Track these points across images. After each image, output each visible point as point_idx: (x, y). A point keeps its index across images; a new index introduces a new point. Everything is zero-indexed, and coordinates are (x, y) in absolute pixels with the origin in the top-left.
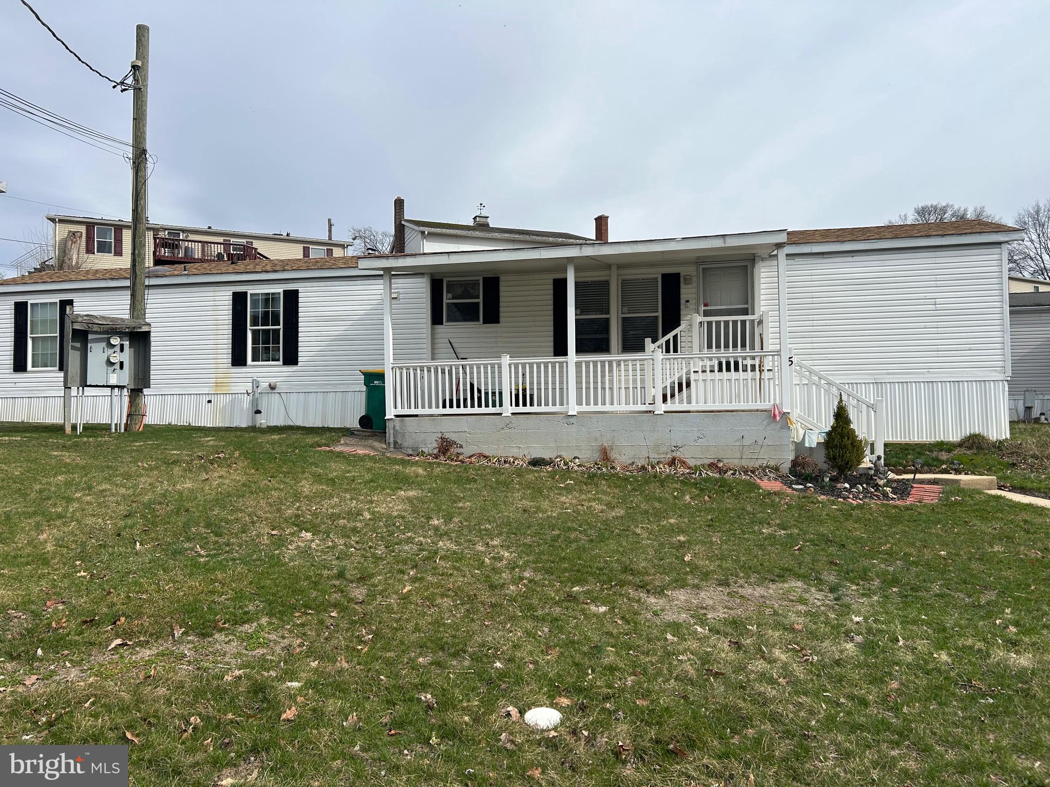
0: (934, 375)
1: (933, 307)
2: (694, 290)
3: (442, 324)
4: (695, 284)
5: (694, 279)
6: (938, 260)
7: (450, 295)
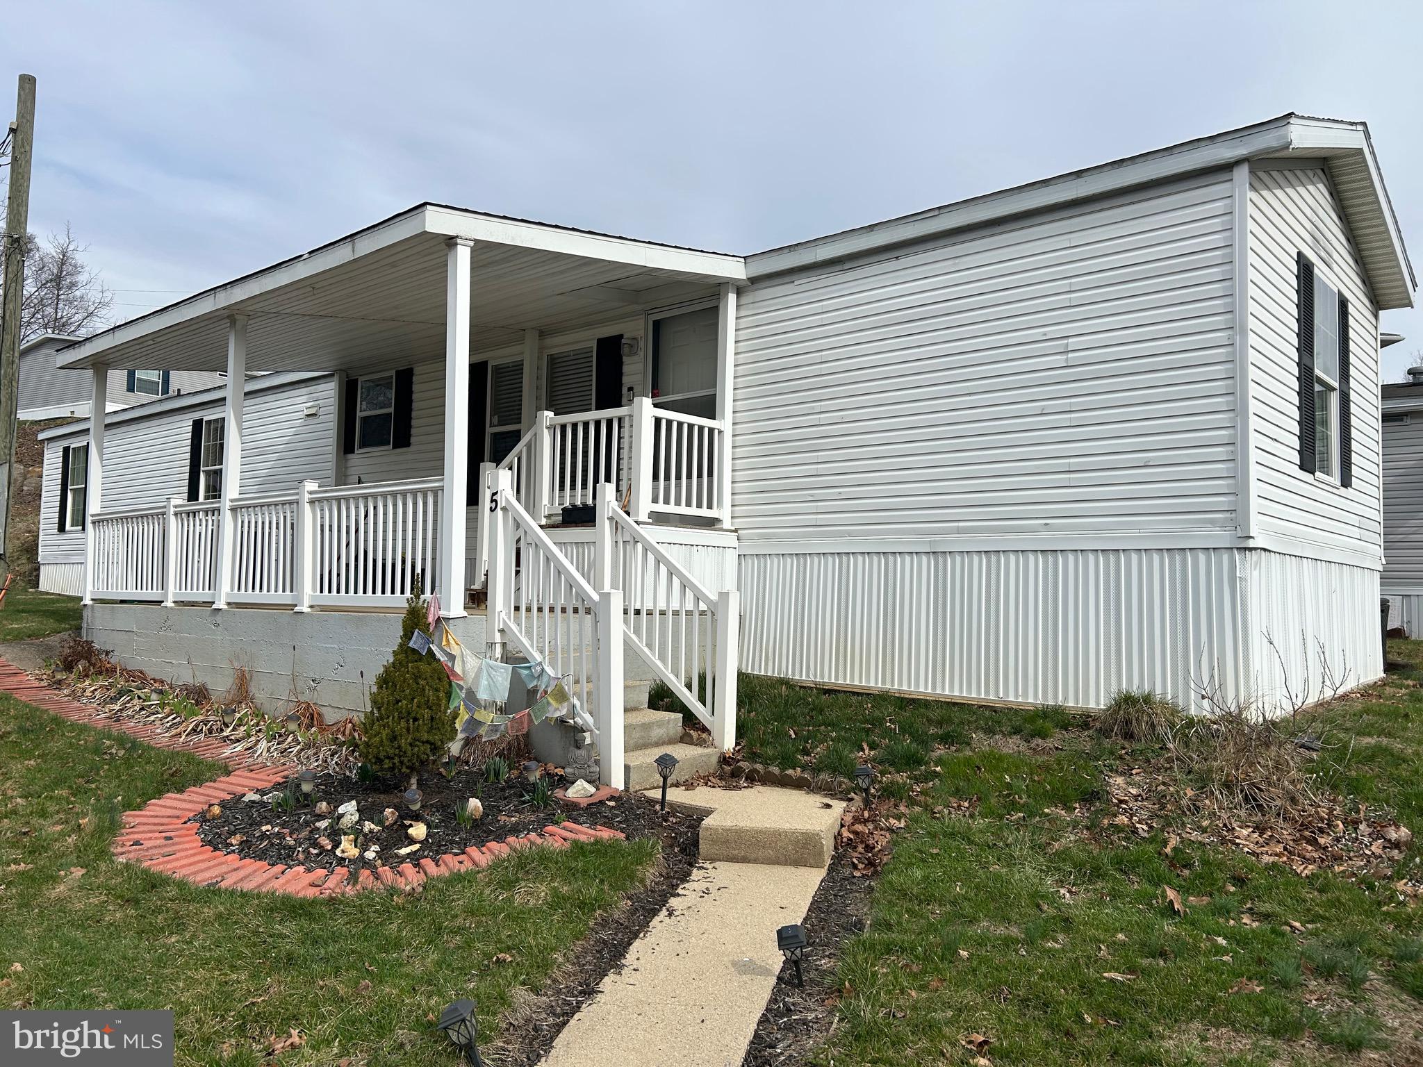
0: (1059, 535)
1: (1059, 360)
2: (640, 366)
3: (354, 452)
4: (642, 354)
5: (642, 344)
6: (1076, 239)
7: (364, 407)
